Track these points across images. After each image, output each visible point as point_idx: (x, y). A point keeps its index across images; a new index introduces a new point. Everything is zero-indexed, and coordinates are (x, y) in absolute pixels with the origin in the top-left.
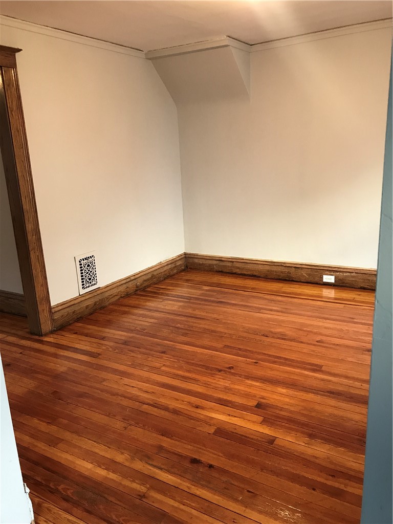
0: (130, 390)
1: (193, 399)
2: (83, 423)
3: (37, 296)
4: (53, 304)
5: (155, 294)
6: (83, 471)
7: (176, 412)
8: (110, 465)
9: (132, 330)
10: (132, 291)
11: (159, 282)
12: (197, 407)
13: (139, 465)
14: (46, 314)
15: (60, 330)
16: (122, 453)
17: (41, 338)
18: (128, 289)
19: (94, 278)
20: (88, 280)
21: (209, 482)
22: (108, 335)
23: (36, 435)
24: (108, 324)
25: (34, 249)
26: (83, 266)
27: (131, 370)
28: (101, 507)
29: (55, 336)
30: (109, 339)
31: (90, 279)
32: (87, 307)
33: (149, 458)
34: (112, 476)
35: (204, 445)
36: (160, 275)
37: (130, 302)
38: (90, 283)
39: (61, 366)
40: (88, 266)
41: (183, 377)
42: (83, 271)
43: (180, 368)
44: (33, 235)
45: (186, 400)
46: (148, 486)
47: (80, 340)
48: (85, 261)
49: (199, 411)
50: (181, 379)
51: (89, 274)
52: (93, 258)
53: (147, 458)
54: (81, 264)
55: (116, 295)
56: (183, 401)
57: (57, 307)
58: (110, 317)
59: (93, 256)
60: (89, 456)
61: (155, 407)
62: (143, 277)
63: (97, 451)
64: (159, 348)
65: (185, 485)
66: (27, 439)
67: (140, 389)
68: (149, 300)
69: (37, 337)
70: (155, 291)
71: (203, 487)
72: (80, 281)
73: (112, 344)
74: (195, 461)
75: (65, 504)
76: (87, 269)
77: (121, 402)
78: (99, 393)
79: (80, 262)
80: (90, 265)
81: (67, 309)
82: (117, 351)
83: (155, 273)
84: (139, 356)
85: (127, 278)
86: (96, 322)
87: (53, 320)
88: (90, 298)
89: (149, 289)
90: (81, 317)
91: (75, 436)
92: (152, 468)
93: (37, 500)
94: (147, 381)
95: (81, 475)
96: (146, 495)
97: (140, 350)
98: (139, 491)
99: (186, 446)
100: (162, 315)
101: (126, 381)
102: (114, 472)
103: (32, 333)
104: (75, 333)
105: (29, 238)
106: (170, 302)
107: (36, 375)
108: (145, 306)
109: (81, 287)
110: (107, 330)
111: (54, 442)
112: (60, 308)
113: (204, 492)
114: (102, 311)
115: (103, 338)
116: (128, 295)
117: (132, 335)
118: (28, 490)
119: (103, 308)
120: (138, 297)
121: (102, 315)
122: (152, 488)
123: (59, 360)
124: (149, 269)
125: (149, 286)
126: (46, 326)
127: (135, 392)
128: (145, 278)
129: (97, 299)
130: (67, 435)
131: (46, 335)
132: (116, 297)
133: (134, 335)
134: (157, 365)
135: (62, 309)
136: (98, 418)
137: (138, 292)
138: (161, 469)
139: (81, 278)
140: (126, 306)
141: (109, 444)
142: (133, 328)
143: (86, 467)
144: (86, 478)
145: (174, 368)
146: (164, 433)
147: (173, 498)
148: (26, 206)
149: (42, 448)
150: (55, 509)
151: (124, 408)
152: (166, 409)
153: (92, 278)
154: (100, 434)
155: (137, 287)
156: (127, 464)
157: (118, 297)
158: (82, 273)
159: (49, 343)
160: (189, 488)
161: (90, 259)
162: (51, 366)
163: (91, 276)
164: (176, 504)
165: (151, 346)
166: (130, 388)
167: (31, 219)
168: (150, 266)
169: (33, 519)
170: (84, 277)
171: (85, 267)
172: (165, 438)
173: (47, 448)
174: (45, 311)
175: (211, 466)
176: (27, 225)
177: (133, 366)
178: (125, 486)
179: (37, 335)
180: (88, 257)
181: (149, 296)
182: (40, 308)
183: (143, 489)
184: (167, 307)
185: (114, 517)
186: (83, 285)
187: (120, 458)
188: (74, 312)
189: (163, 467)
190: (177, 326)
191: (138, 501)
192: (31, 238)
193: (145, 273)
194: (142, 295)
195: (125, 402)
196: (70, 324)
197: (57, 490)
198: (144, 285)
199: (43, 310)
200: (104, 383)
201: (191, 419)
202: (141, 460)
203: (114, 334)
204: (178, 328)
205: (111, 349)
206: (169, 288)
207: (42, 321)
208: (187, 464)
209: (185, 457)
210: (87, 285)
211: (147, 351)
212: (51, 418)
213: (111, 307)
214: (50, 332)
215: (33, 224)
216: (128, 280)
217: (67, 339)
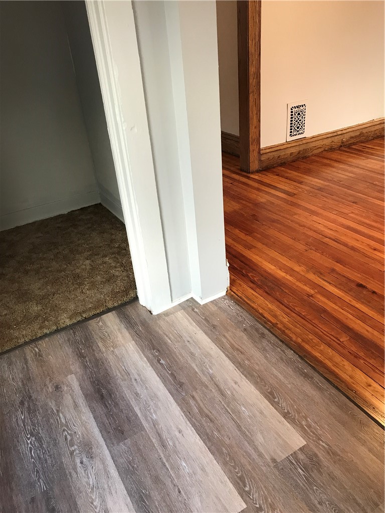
0: (316, 225)
1: (373, 243)
2: (272, 240)
3: (250, 137)
4: (262, 146)
5: (360, 152)
6: (267, 269)
7: (353, 249)
8: (290, 271)
9: (329, 180)
10: (337, 146)
11: (367, 141)
12: (375, 250)
13: (312, 276)
14: (256, 154)
15: (265, 170)
16: (300, 266)
17: (248, 175)
18: (333, 143)
19: (302, 127)
20: (296, 128)
21: (369, 302)
22: (306, 181)
23: (237, 240)
24: (308, 172)
25: (253, 92)
26: (293, 113)
27: (321, 211)
28: (278, 293)
29: (260, 175)
30: (306, 184)
31: (298, 128)
32: (291, 154)
33: (321, 274)
34: (288, 277)
35: (373, 277)
36: (369, 133)
37: (333, 156)
38: (298, 131)
39: (263, 198)
40: (299, 114)
41: (368, 224)
42: (293, 119)
43: (368, 218)
44: (254, 79)
45: (365, 242)
46: (316, 291)
47: (280, 181)
48: (297, 109)
49: (376, 252)
50: (366, 226)
51: (298, 123)
52: (304, 107)
53: (320, 273)
54: (292, 112)
55: (320, 148)
56: (363, 243)
57: (265, 149)
58: (311, 166)
59: (304, 105)
60: (273, 261)
61: (336, 242)
62: (350, 133)
63: (280, 259)
64: (351, 199)
65: (347, 298)
66: (230, 240)
67: (325, 226)
68: (352, 157)
69: (245, 174)
70: (360, 149)
71: (363, 303)
72: (289, 128)
73: (307, 188)
74: (360, 286)
75: (252, 285)
76: (297, 117)
77: (307, 233)
78: (289, 223)
79: (292, 109)
80: (301, 113)
81: (274, 153)
82: (311, 194)
83: (364, 131)
84: (330, 201)
85: (334, 132)
86: (297, 169)
87: (260, 160)
88: (295, 146)
89: (354, 147)
90: (284, 163)
91: (264, 246)
92: (322, 281)
93: (233, 277)
94: (334, 221)
95: (265, 271)
96: (313, 296)
97: (333, 197)
98: (309, 292)
99: (356, 274)
100: (361, 172)
101: (315, 218)
102: (291, 276)
103: (241, 170)
104: (276, 175)
105: (251, 81)
106: (374, 161)
107: (241, 201)
108: (346, 161)
109: (289, 134)
110: (306, 177)
111: (249, 247)
112: (268, 151)
113: (363, 306)
114: (304, 160)
115: (301, 183)
116: (332, 149)
117: (328, 184)
118: (228, 265)
119: (305, 158)
120: (341, 152)
121: (304, 164)
122: (319, 293)
123: (261, 193)
124: (359, 125)
125: (354, 144)
126: (254, 165)
127: (321, 228)
128: (353, 134)
129: (301, 148)
130: (259, 245)
131: (253, 173)
132: (319, 149)
133: (330, 184)
134: (346, 211)
135: (269, 152)
136: (286, 239)
137: (343, 148)
138: (330, 283)
139: (290, 125)
140: (327, 159)
141: (291, 258)
142: (330, 178)
143: (270, 268)
144: (270, 274)
145: (362, 216)
146: (339, 261)
147: (335, 303)
148: (252, 49)
149: (240, 249)
150: (245, 286)
151: (309, 237)
152: (346, 245)
153: (300, 127)
154: (284, 250)
155: (342, 143)
156: (302, 273)
157: (322, 149)
158: (291, 121)
159: (254, 180)
160: (350, 301)
161: (302, 108)
162: (253, 196)
163: (300, 124)
164: (336, 308)
165: (344, 195)
166: (317, 224)
167: (254, 63)
168: (361, 122)
169: (229, 285)
170: (293, 125)
171: (295, 115)
172: (339, 265)
173: (243, 249)
174: (255, 152)
175: (374, 292)
176: (250, 68)
177: (324, 208)
178: (297, 286)
179: (245, 172)
180: (300, 106)
181: (352, 153)
182: (251, 148)
183: (312, 292)
184: (368, 165)
185: (286, 302)
186: (291, 132)
187: (297, 268)
188: (279, 157)
189: (331, 282)
190: (374, 183)
191: (305, 297)
192: (252, 81)
193: (354, 129)
194: (346, 152)
195: (310, 233)
196: (274, 168)
197: (248, 275)
198: (349, 142)
199: (253, 150)
200: (295, 216)
201: (366, 257)
202: (314, 274)
203: (311, 181)
204: (376, 185)
205: (306, 192)
206: (375, 147)
207: (251, 159)
208: (353, 286)
209: (353, 281)
210: (295, 133)
211: (340, 199)
212: (249, 232)
213: (313, 158)
214: (256, 171)
215: (256, 67)
216: (335, 134)
217: (269, 178)
